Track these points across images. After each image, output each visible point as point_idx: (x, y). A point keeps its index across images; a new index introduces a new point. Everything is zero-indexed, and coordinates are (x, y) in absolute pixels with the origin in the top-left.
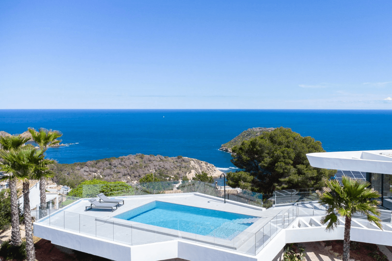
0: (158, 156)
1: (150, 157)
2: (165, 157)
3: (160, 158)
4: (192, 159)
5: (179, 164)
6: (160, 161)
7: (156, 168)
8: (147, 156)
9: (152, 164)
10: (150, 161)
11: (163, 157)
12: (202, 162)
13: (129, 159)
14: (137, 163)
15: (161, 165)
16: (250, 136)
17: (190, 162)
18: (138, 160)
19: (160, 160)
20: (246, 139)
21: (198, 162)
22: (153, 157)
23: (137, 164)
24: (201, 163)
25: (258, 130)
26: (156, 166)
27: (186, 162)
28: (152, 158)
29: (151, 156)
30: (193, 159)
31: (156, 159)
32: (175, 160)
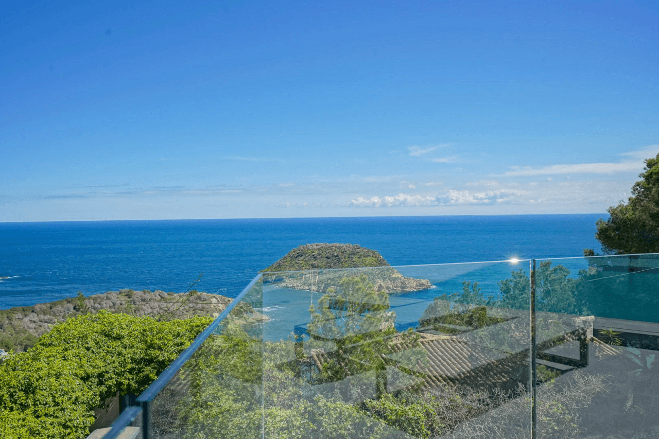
0: (157, 293)
1: (143, 295)
2: (168, 294)
3: (159, 295)
4: (213, 295)
5: (191, 305)
6: (160, 301)
7: (155, 312)
8: (138, 294)
9: (148, 305)
10: (144, 300)
11: (166, 294)
12: (230, 299)
13: (108, 298)
14: (121, 304)
15: (162, 306)
16: (302, 258)
17: (211, 300)
18: (123, 299)
19: (160, 298)
20: (297, 261)
21: (224, 300)
22: (147, 294)
23: (121, 306)
24: (229, 301)
25: (315, 247)
26: (155, 309)
27: (204, 301)
28: (147, 296)
29: (145, 293)
30: (215, 295)
31: (154, 298)
32: (185, 298)
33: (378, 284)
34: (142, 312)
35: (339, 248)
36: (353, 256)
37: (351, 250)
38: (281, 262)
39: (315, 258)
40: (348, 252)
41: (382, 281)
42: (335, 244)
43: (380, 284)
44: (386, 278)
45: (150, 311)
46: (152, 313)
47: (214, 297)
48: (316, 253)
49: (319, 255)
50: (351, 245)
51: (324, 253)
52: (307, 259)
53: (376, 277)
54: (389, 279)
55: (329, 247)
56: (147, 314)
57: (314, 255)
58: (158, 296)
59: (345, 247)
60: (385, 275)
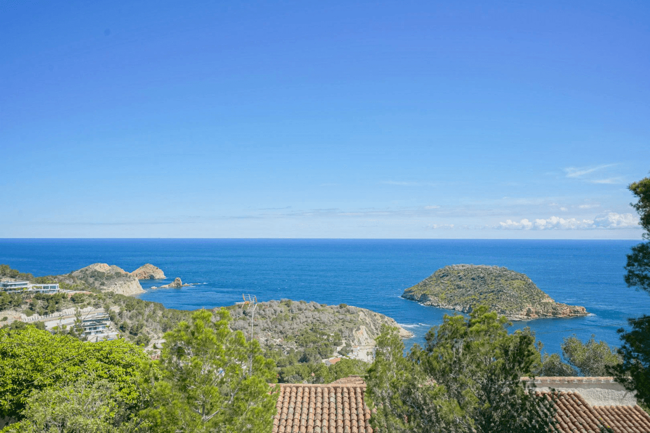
0: (312, 303)
1: (300, 305)
2: (321, 306)
3: (314, 306)
4: (360, 309)
5: (341, 317)
6: (314, 311)
7: (309, 321)
8: (295, 303)
9: (303, 314)
10: (300, 310)
11: (319, 305)
12: (376, 314)
13: (271, 306)
14: (281, 312)
15: (316, 316)
16: (448, 278)
17: (359, 313)
18: (284, 308)
19: (314, 308)
20: (442, 281)
21: (371, 315)
22: (303, 304)
23: (281, 314)
24: (375, 315)
25: (461, 268)
26: (309, 318)
27: (352, 314)
28: (303, 306)
29: (301, 303)
30: (363, 309)
31: (309, 308)
32: (336, 310)
33: (527, 308)
34: (298, 321)
35: (486, 269)
36: (499, 278)
37: (498, 272)
38: (427, 281)
39: (460, 278)
40: (494, 274)
41: (531, 305)
42: (481, 265)
43: (529, 308)
44: (535, 303)
45: (305, 320)
46: (307, 321)
47: (362, 311)
48: (461, 274)
49: (465, 276)
50: (498, 268)
51: (470, 274)
52: (452, 279)
53: (525, 301)
54: (539, 304)
55: (475, 269)
56: (302, 322)
57: (459, 276)
58: (312, 307)
59: (491, 269)
60: (534, 300)
